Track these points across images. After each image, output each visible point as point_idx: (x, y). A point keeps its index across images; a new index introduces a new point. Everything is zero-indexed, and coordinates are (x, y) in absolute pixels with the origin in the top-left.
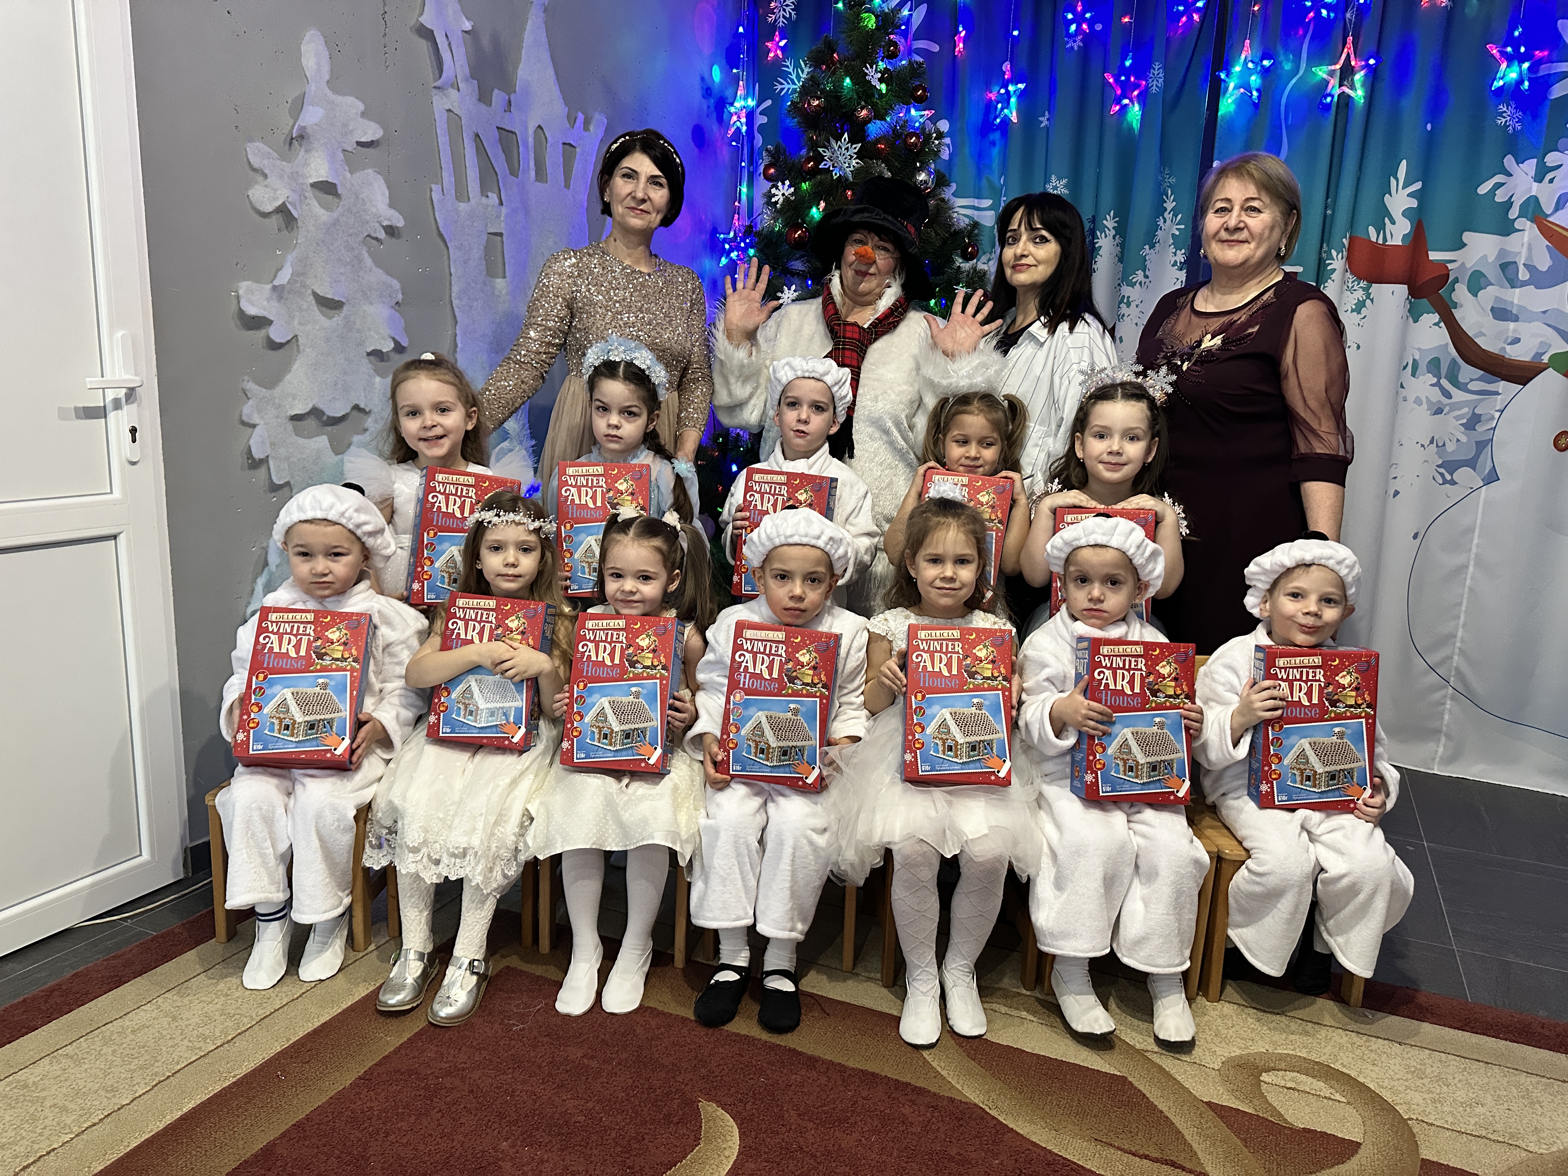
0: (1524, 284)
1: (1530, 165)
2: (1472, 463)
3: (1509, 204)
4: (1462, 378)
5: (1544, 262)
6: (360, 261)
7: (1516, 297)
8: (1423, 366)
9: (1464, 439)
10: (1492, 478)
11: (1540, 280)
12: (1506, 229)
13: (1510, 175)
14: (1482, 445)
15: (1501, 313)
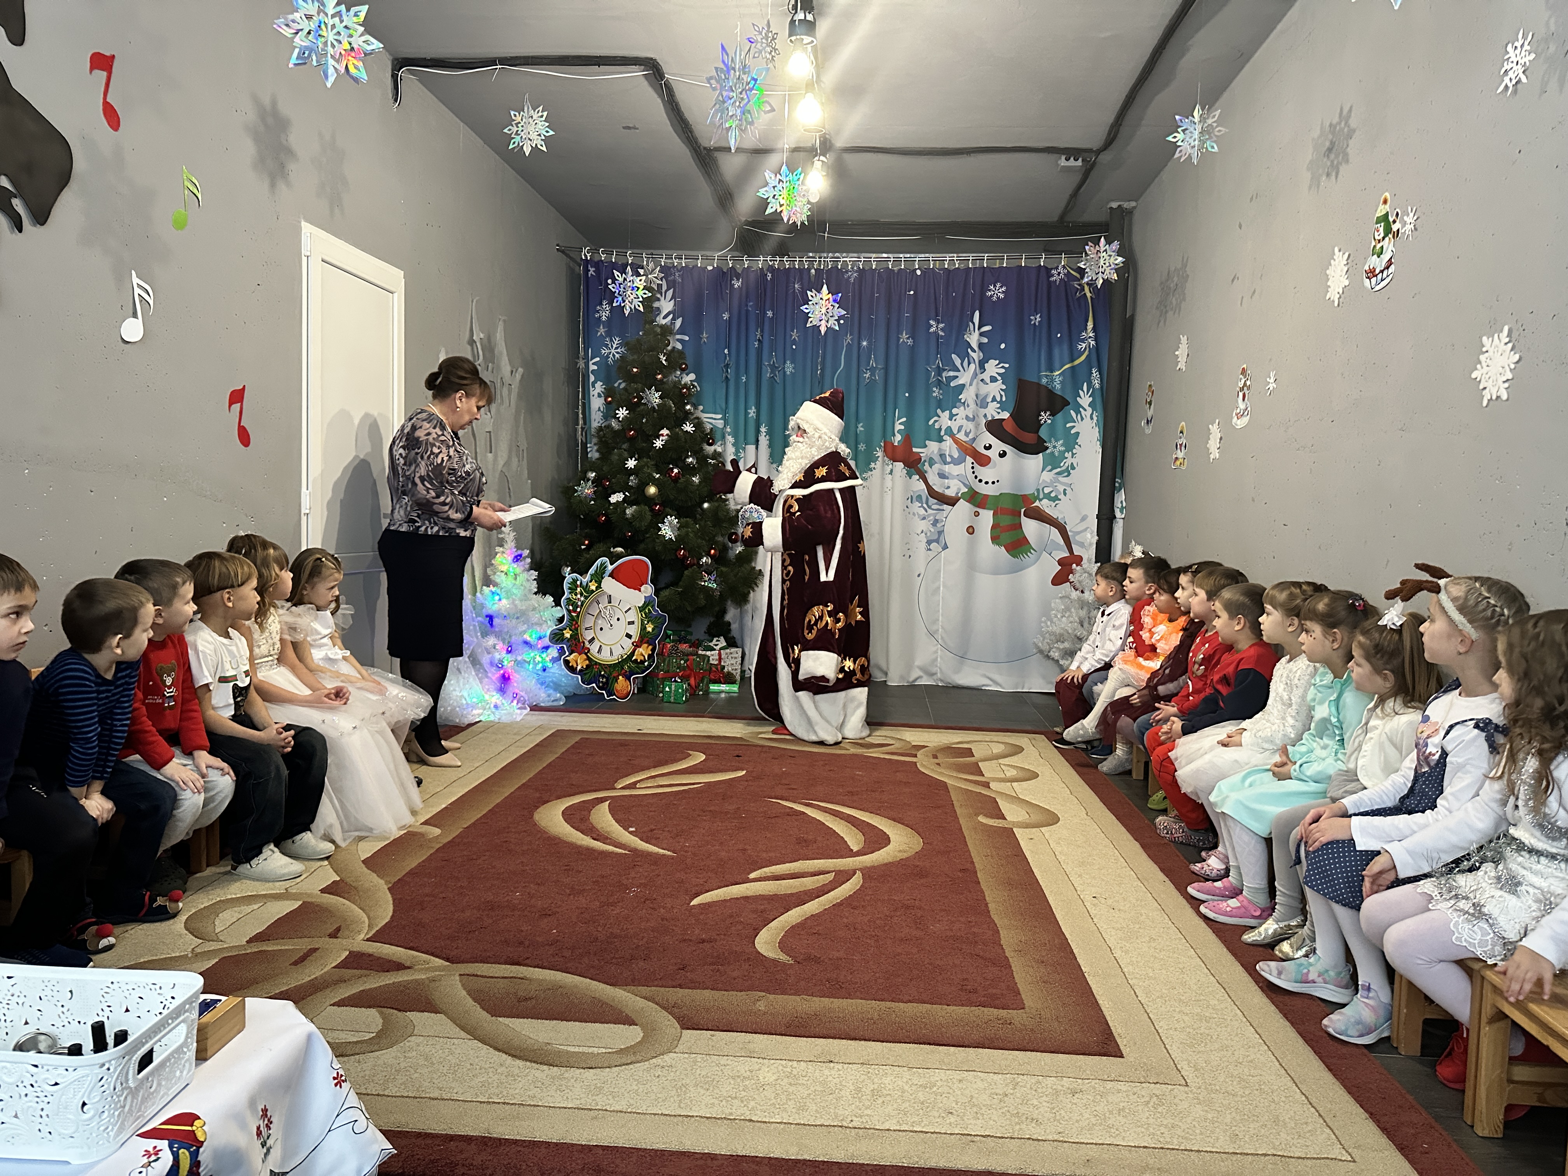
0: (949, 463)
1: (947, 414)
2: (937, 541)
3: (940, 429)
4: (930, 504)
5: (956, 455)
7: (947, 468)
8: (914, 499)
9: (932, 530)
10: (945, 547)
11: (957, 462)
12: (940, 440)
13: (940, 417)
14: (940, 533)
15: (942, 476)
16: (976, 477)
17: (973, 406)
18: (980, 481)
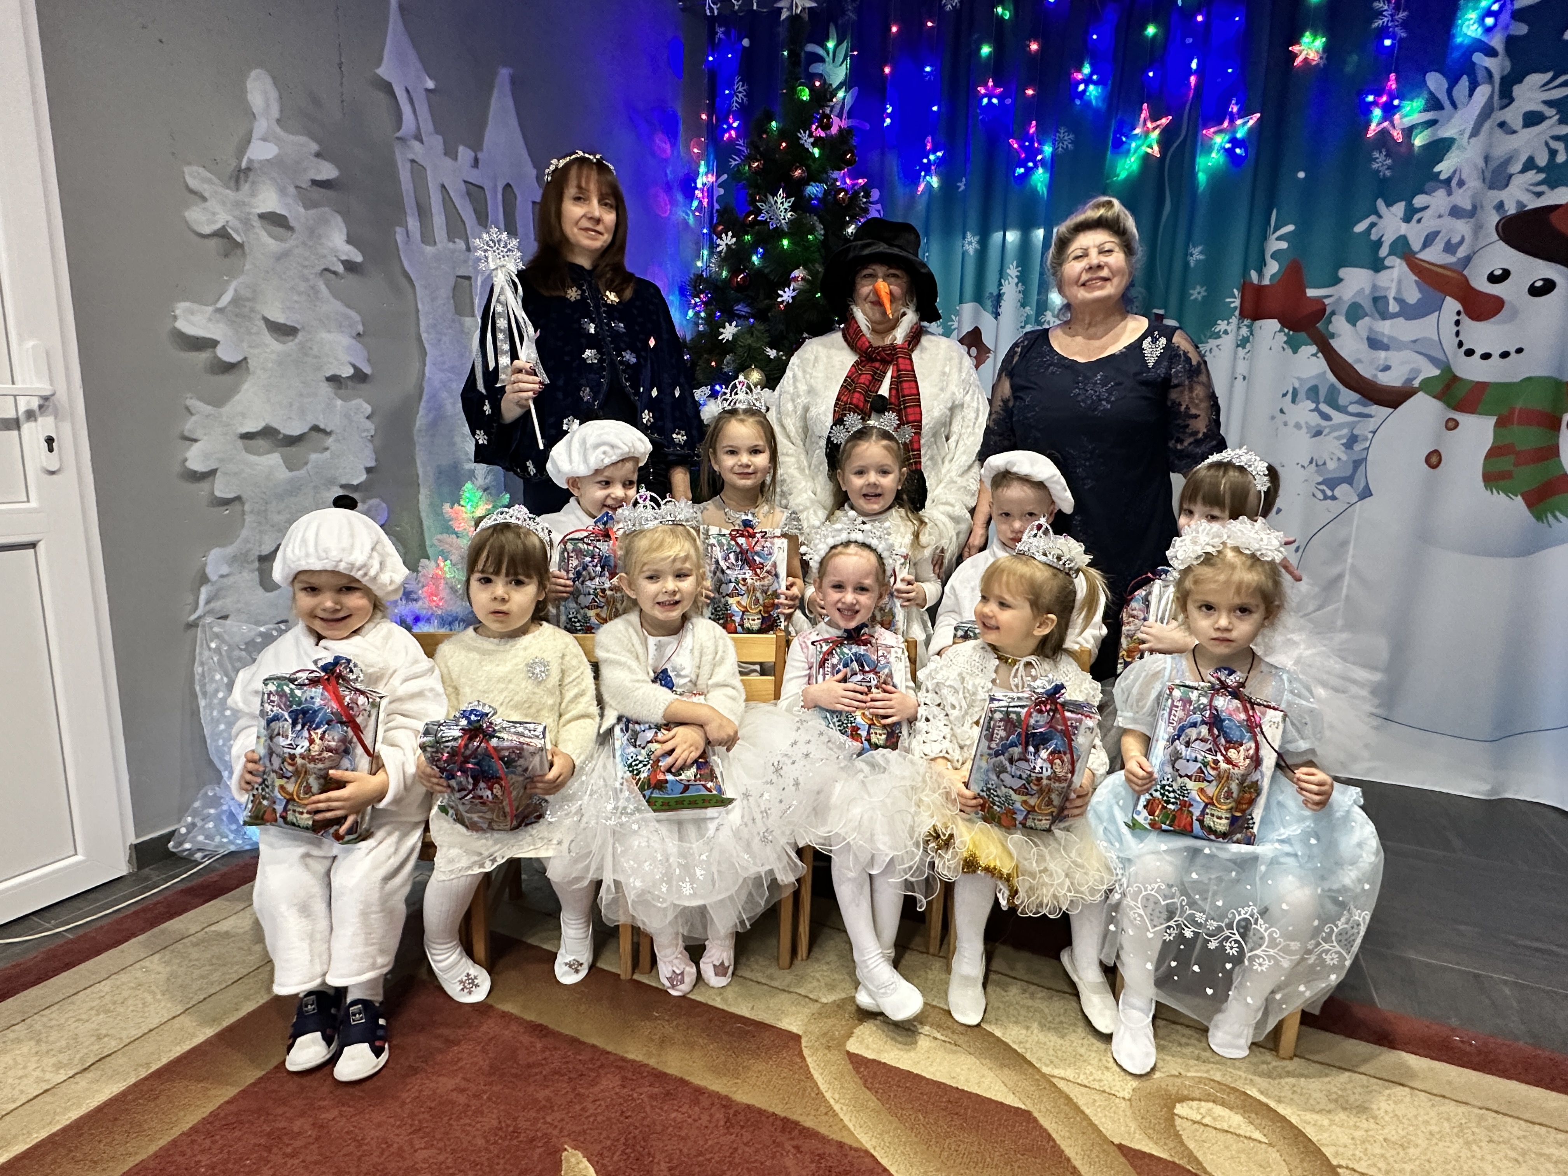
0: (1394, 316)
1: (1399, 208)
2: (1349, 480)
3: (1379, 244)
4: (1339, 402)
5: (1413, 295)
6: (317, 292)
7: (1386, 328)
8: (1302, 395)
9: (1342, 457)
10: (1366, 493)
11: (1410, 312)
12: (1378, 266)
13: (1380, 217)
14: (1358, 463)
15: (1375, 343)
16: (1460, 344)
17: (1474, 183)
18: (1470, 353)
